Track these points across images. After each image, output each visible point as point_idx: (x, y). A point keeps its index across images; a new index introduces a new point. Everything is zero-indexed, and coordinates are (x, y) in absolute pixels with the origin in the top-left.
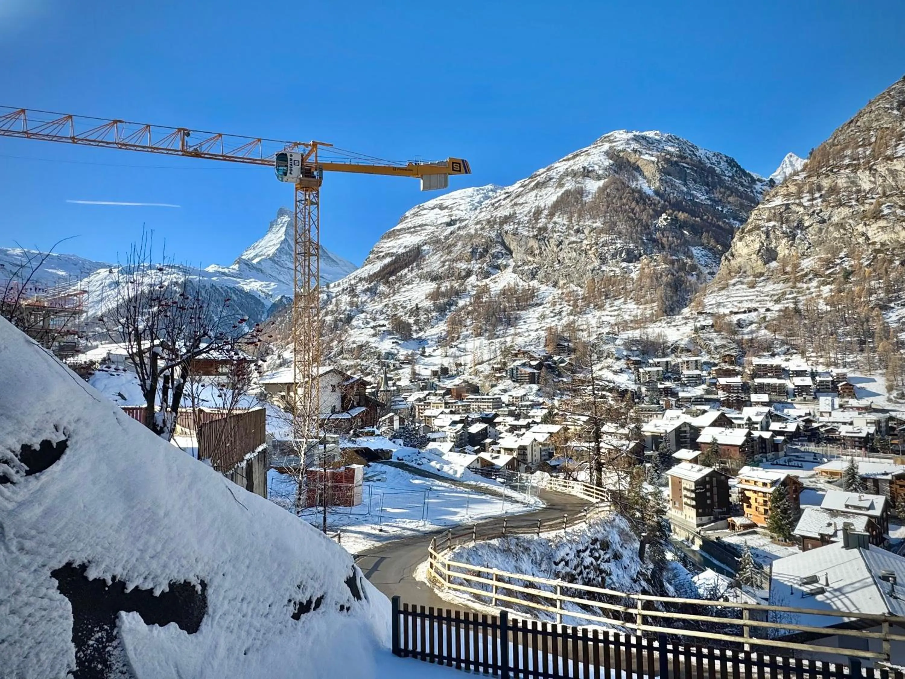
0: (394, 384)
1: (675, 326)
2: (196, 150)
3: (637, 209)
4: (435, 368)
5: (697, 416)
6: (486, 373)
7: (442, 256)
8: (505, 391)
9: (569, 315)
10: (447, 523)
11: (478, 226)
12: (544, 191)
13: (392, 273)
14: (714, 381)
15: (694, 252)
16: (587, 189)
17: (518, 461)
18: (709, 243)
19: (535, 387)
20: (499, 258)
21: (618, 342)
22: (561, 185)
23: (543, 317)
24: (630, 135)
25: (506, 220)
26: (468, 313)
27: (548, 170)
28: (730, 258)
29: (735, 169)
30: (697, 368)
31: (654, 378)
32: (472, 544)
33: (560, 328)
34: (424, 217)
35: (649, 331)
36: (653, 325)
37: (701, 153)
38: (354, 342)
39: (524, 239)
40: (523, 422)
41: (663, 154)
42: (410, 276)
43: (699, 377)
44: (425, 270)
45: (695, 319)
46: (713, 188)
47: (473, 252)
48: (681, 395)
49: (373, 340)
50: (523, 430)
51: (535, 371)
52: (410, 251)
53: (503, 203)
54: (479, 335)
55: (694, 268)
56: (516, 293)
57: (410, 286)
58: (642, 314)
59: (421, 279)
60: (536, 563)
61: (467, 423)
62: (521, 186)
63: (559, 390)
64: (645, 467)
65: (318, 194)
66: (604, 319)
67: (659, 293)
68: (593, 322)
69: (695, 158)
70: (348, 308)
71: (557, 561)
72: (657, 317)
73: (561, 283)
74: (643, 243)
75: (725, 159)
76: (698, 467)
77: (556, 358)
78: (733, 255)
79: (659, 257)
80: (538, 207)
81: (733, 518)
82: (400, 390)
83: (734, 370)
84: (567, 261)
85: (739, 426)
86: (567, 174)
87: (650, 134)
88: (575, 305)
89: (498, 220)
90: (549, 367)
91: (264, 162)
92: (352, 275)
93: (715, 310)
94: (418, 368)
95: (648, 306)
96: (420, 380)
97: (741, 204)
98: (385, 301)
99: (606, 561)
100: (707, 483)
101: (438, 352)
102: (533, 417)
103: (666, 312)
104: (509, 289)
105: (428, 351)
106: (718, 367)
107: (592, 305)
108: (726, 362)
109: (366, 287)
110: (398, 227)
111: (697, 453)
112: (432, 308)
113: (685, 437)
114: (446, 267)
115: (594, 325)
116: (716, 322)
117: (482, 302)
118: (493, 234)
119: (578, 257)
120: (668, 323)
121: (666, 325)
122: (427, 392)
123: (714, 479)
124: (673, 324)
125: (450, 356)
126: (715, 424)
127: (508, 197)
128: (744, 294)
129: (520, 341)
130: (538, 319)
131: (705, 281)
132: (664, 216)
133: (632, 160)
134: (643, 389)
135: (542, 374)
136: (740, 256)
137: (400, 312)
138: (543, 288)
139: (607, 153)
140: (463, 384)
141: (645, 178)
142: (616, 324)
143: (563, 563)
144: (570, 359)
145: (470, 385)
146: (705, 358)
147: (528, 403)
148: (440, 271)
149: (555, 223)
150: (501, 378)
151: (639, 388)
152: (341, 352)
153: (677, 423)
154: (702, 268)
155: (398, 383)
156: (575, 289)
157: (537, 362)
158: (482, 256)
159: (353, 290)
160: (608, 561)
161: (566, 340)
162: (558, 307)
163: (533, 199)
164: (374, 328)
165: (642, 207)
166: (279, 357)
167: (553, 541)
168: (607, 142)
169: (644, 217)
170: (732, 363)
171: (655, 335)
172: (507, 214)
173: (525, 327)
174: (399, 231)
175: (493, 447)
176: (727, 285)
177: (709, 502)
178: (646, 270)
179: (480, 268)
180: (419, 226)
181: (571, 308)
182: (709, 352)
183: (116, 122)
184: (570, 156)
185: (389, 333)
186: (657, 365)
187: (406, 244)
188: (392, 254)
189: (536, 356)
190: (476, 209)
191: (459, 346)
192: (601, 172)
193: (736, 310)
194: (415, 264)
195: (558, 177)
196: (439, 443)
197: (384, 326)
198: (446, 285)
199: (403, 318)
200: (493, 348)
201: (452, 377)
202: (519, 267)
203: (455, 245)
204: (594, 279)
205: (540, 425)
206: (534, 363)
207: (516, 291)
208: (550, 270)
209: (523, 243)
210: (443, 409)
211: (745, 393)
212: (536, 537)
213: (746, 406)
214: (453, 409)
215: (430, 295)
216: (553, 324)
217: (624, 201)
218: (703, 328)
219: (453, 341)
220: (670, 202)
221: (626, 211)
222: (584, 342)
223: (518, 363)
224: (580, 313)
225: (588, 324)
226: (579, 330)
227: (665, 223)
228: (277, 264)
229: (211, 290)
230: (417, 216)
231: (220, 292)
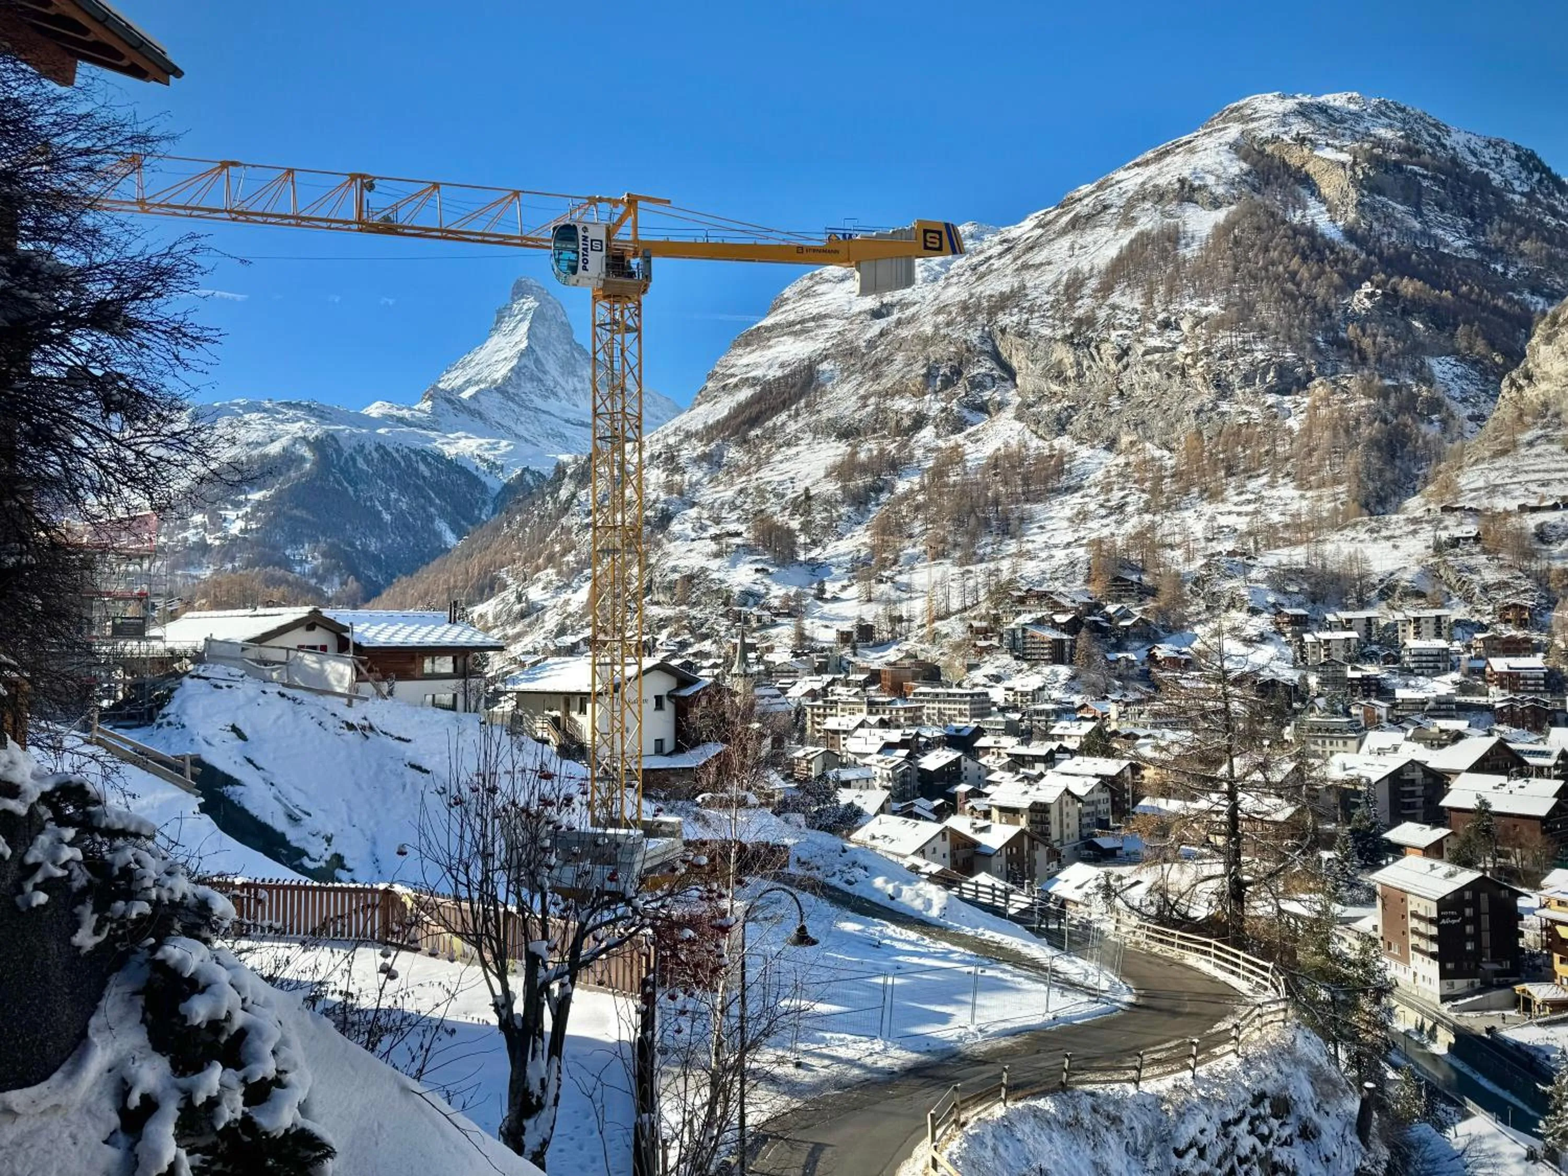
0: (759, 660)
1: (1388, 538)
2: (386, 219)
3: (1304, 273)
4: (846, 627)
5: (1441, 746)
6: (957, 638)
7: (860, 384)
8: (997, 679)
9: (1140, 512)
10: (934, 1046)
11: (941, 318)
12: (1089, 237)
13: (754, 422)
14: (1480, 664)
15: (1437, 369)
16: (1190, 228)
17: (1032, 839)
18: (1470, 348)
19: (1064, 671)
20: (985, 388)
21: (1254, 574)
22: (1128, 221)
23: (1083, 516)
24: (1290, 104)
25: (1003, 302)
26: (918, 508)
27: (1100, 187)
28: (1522, 382)
29: (1537, 176)
30: (1438, 635)
31: (1339, 656)
32: (998, 1110)
33: (1120, 542)
34: (825, 298)
35: (1329, 548)
36: (1336, 537)
37: (1456, 140)
38: (674, 570)
39: (1041, 344)
40: (1038, 748)
41: (1367, 146)
42: (792, 427)
43: (1444, 654)
44: (827, 414)
45: (1437, 524)
46: (1484, 221)
47: (929, 376)
48: (1401, 694)
49: (714, 564)
50: (1039, 767)
51: (1065, 637)
52: (793, 374)
53: (996, 263)
54: (939, 555)
55: (1435, 405)
56: (1021, 464)
57: (794, 450)
58: (1311, 511)
59: (815, 433)
60: (1136, 1152)
61: (915, 747)
62: (1037, 226)
63: (1119, 677)
64: (1320, 860)
65: (639, 307)
66: (1222, 521)
67: (1352, 463)
68: (1198, 528)
69: (1441, 153)
70: (663, 496)
71: (1182, 1147)
72: (1346, 517)
73: (1125, 440)
74: (1317, 349)
75: (1513, 153)
76: (1445, 867)
77: (1111, 608)
78: (1529, 377)
79: (1353, 381)
80: (1077, 272)
81: (1527, 986)
82: (770, 672)
83: (1527, 640)
84: (1139, 392)
85: (1540, 772)
86: (1142, 196)
87: (1337, 100)
88: (1156, 491)
89: (985, 304)
90: (1096, 628)
91: (525, 242)
92: (670, 426)
93: (1485, 503)
94: (810, 626)
95: (1326, 492)
96: (813, 650)
97: (1551, 258)
98: (740, 483)
99: (1285, 1143)
100: (1469, 904)
101: (853, 591)
102: (1061, 737)
103: (1366, 505)
104: (1008, 456)
105: (831, 588)
106: (1490, 633)
107: (1195, 490)
108: (1508, 621)
109: (699, 451)
110: (768, 321)
111: (1441, 832)
112: (840, 497)
113: (1412, 794)
114: (870, 409)
115: (1199, 535)
116: (1487, 531)
117: (946, 485)
118: (974, 336)
119: (1165, 382)
120: (1371, 531)
121: (1366, 536)
122: (828, 678)
123: (1484, 897)
124: (1385, 533)
125: (878, 601)
126: (1481, 766)
127: (1008, 250)
128: (1553, 466)
129: (1030, 569)
130: (1071, 520)
131: (1461, 434)
132: (1367, 287)
133: (1294, 161)
134: (1313, 680)
135: (1080, 644)
136: (1547, 377)
137: (772, 507)
138: (1084, 452)
139: (1235, 147)
140: (907, 662)
141: (1323, 200)
142: (1250, 534)
143: (1194, 1151)
144: (1145, 611)
145: (922, 664)
146: (1458, 612)
147: (1050, 706)
148: (857, 416)
149: (1114, 307)
150: (989, 650)
151: (1304, 678)
152: (649, 590)
153: (1393, 763)
154: (1455, 407)
155: (769, 657)
156: (1158, 453)
157: (1070, 616)
158: (948, 383)
159: (672, 458)
160: (1288, 1142)
161: (1134, 569)
162: (1116, 495)
163: (1065, 253)
164: (715, 538)
165: (1315, 269)
166: (519, 598)
167: (1170, 1101)
168: (1236, 120)
169: (1320, 291)
170: (1522, 624)
171: (1342, 558)
172: (1006, 289)
173: (1041, 539)
174: (768, 329)
175: (974, 802)
176: (1515, 445)
177: (1469, 947)
178: (1323, 412)
179: (944, 410)
180: (813, 319)
181: (1145, 496)
182: (1468, 599)
183: (225, 165)
184: (1150, 155)
185: (748, 549)
186: (1347, 625)
187: (784, 357)
188: (754, 382)
189: (1066, 602)
190: (935, 279)
191: (897, 578)
192: (1220, 190)
193: (1533, 502)
194: (802, 403)
195: (1121, 203)
196: (856, 792)
197: (738, 534)
198: (868, 449)
199: (779, 519)
200: (971, 583)
201: (882, 645)
202: (1029, 406)
203: (889, 360)
204: (1200, 433)
205: (1078, 759)
206: (1061, 618)
207: (1022, 460)
208: (1098, 413)
209: (1039, 353)
210: (863, 716)
211: (1553, 693)
212: (1131, 1089)
213: (1554, 723)
214: (886, 717)
215: (835, 468)
216: (1106, 532)
217: (1274, 254)
218: (1455, 542)
219: (884, 567)
220: (1380, 256)
221: (1277, 277)
222: (1178, 574)
223: (1025, 618)
224: (1167, 507)
225: (1184, 531)
226: (1164, 546)
227: (1368, 304)
228: (513, 400)
229: (375, 455)
230: (808, 296)
231: (394, 459)
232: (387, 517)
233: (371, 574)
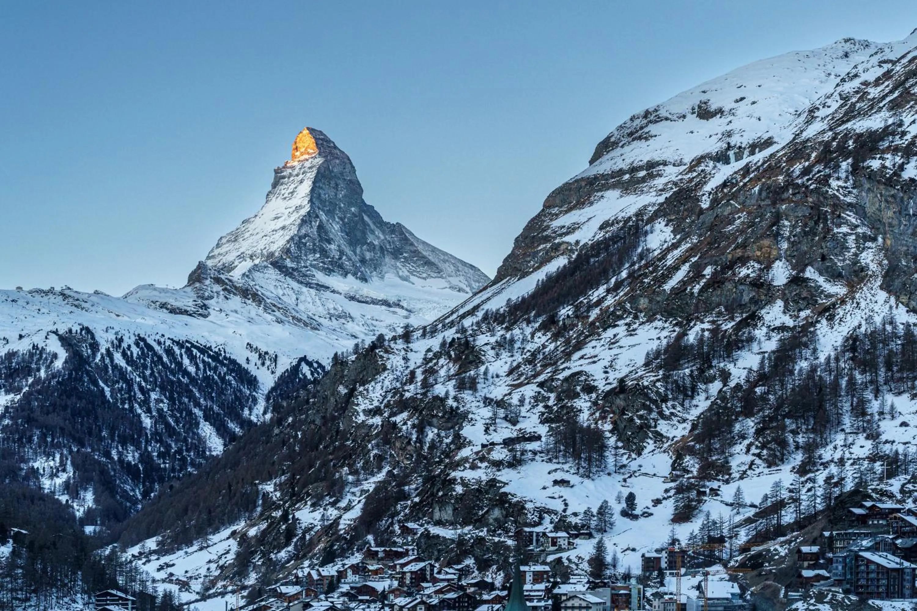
13: (565, 298)
51: (906, 565)
56: (885, 345)
59: (638, 310)
104: (869, 336)
105: (643, 503)
180: (645, 167)
185: (548, 456)
187: (607, 216)
188: (570, 248)
197: (536, 438)
207: (886, 340)
215: (658, 354)
223: (862, 542)
228: (291, 275)
229: (135, 350)
230: (640, 138)
231: (155, 353)
232: (147, 422)
233: (128, 487)
